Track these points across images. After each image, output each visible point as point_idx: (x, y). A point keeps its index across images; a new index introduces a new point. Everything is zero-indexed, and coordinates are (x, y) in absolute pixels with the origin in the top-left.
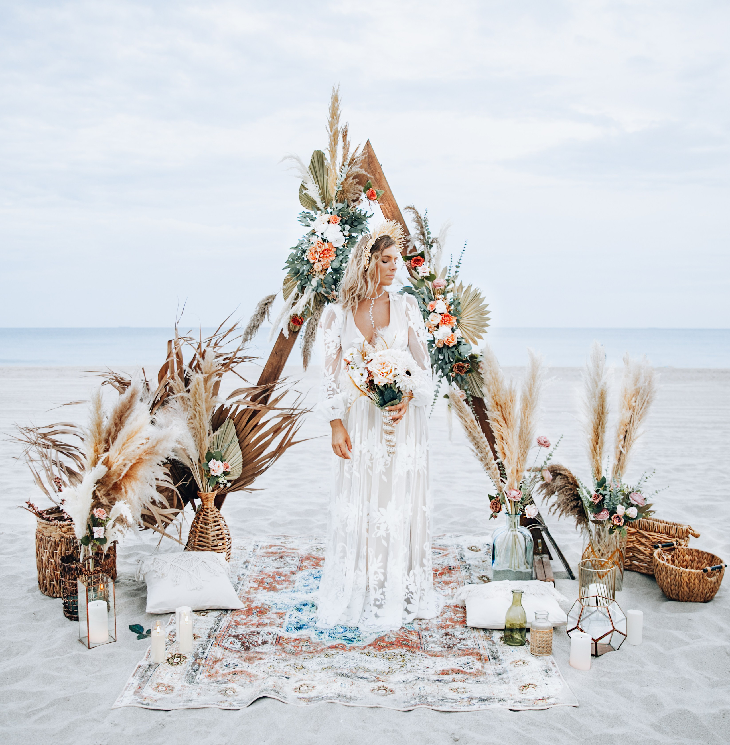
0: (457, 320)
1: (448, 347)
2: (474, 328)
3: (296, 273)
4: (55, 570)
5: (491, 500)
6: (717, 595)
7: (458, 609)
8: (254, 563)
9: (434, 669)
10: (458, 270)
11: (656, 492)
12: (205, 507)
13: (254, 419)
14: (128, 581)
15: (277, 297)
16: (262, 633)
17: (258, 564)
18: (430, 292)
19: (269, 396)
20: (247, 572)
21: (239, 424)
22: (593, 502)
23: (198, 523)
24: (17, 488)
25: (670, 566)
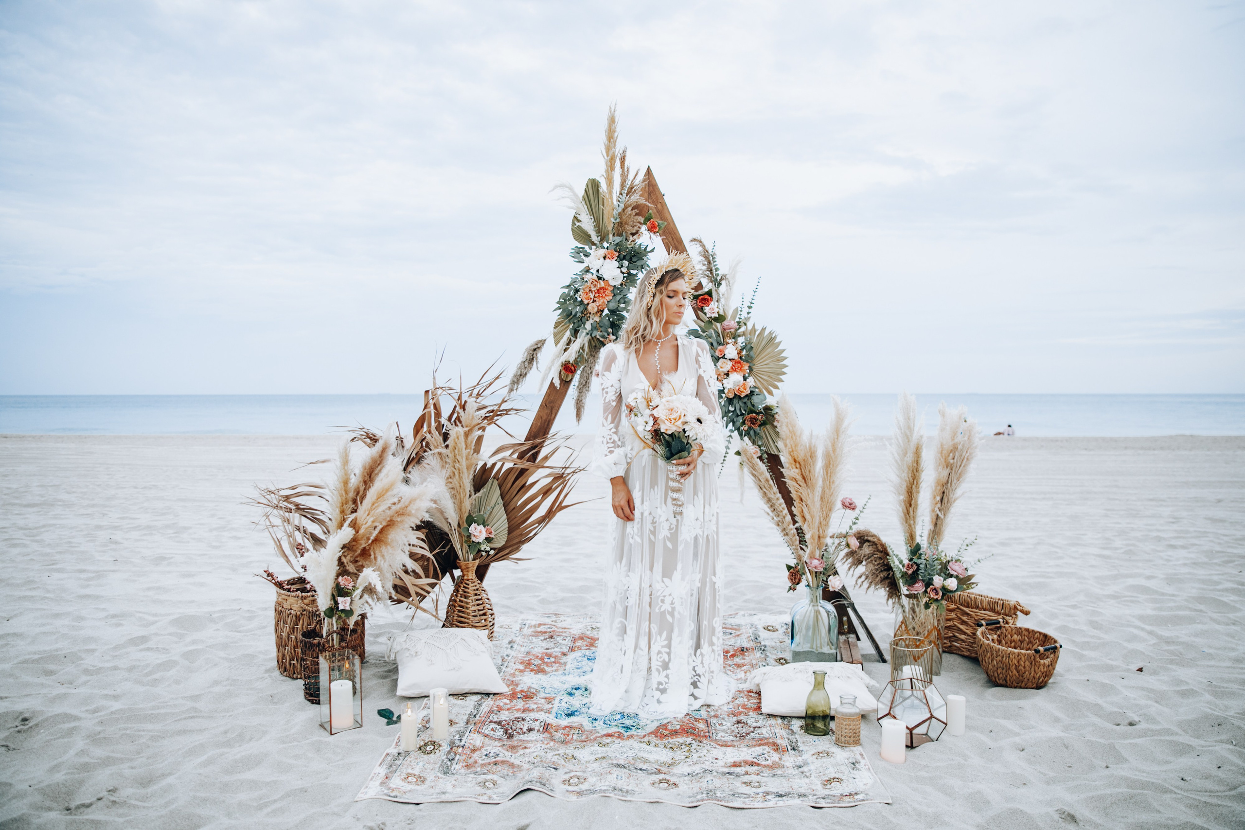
0: (749, 367)
1: (740, 398)
2: (769, 377)
3: (568, 316)
4: (296, 647)
5: (789, 571)
6: (1050, 681)
7: (752, 694)
8: (521, 643)
9: (724, 760)
10: (750, 310)
11: (979, 561)
12: (466, 577)
13: (520, 479)
14: (378, 662)
15: (546, 342)
16: (528, 719)
17: (525, 644)
18: (719, 336)
19: (537, 453)
20: (512, 653)
21: (504, 485)
22: (906, 572)
23: (457, 596)
24: (258, 561)
25: (997, 646)
